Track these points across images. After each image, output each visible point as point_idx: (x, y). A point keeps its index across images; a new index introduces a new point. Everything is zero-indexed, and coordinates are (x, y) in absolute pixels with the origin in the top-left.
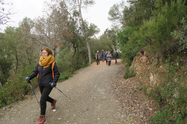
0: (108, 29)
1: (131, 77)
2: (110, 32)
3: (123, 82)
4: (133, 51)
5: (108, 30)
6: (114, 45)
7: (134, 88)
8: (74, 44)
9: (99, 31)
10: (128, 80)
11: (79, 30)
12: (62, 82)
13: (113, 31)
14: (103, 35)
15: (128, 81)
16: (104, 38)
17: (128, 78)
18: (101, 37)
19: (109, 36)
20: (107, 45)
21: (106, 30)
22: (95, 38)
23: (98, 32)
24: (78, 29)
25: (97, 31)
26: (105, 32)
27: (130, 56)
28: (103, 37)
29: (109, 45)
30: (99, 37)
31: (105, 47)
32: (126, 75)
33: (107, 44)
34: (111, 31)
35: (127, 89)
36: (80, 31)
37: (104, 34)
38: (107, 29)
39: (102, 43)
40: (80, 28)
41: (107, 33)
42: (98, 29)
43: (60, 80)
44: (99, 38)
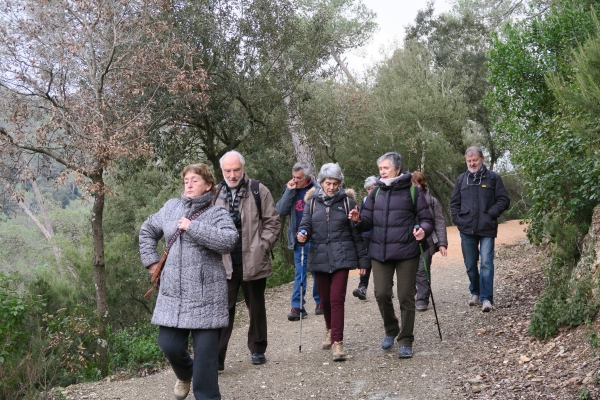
0: (430, 12)
1: (572, 324)
2: (447, 30)
3: (524, 358)
4: (592, 166)
5: (435, 16)
6: (480, 120)
7: (580, 383)
8: (212, 133)
9: (369, 26)
10: (557, 345)
11: (235, 42)
12: (151, 371)
13: (468, 22)
14: (397, 53)
15: (556, 348)
16: (404, 75)
17: (554, 335)
18: (383, 70)
19: (441, 60)
20: (428, 127)
21: (420, 18)
22: (340, 79)
23: (360, 30)
24: (229, 37)
25: (355, 24)
26: (413, 34)
27: (573, 195)
28: (395, 72)
29: (442, 121)
30: (370, 72)
31: (412, 141)
32: (545, 315)
33: (429, 122)
34: (453, 25)
35: (543, 390)
36: (242, 44)
37: (401, 45)
38: (425, 9)
39: (395, 116)
40: (245, 28)
41: (425, 38)
42: (361, 10)
43: (141, 361)
44: (372, 81)
